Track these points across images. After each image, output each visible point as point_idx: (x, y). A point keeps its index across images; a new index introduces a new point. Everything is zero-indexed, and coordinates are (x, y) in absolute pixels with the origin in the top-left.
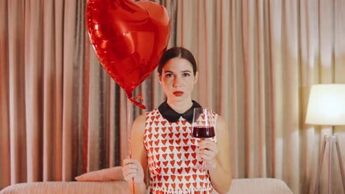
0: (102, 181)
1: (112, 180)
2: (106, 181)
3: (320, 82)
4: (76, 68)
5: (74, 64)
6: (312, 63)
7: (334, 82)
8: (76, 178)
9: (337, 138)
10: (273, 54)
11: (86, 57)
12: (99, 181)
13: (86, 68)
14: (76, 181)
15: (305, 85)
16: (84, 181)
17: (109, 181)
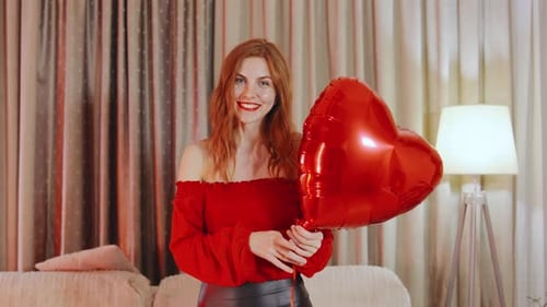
0: (81, 271)
1: (99, 269)
2: (87, 271)
3: (460, 102)
4: (41, 81)
5: (38, 74)
6: (446, 72)
7: (483, 101)
8: (38, 266)
9: (485, 199)
10: (379, 57)
11: (60, 62)
12: (77, 271)
13: (60, 81)
14: (36, 270)
15: (433, 109)
16: (51, 271)
17: (92, 270)
